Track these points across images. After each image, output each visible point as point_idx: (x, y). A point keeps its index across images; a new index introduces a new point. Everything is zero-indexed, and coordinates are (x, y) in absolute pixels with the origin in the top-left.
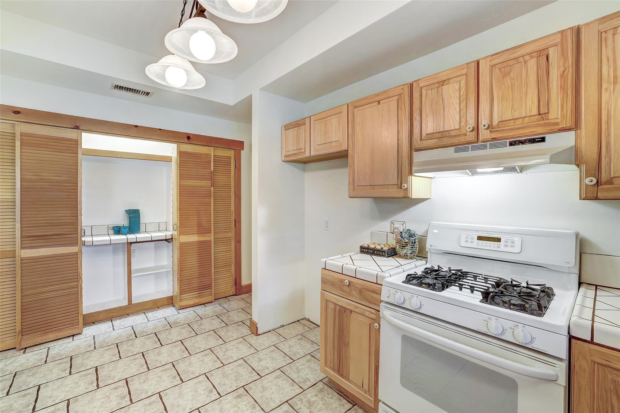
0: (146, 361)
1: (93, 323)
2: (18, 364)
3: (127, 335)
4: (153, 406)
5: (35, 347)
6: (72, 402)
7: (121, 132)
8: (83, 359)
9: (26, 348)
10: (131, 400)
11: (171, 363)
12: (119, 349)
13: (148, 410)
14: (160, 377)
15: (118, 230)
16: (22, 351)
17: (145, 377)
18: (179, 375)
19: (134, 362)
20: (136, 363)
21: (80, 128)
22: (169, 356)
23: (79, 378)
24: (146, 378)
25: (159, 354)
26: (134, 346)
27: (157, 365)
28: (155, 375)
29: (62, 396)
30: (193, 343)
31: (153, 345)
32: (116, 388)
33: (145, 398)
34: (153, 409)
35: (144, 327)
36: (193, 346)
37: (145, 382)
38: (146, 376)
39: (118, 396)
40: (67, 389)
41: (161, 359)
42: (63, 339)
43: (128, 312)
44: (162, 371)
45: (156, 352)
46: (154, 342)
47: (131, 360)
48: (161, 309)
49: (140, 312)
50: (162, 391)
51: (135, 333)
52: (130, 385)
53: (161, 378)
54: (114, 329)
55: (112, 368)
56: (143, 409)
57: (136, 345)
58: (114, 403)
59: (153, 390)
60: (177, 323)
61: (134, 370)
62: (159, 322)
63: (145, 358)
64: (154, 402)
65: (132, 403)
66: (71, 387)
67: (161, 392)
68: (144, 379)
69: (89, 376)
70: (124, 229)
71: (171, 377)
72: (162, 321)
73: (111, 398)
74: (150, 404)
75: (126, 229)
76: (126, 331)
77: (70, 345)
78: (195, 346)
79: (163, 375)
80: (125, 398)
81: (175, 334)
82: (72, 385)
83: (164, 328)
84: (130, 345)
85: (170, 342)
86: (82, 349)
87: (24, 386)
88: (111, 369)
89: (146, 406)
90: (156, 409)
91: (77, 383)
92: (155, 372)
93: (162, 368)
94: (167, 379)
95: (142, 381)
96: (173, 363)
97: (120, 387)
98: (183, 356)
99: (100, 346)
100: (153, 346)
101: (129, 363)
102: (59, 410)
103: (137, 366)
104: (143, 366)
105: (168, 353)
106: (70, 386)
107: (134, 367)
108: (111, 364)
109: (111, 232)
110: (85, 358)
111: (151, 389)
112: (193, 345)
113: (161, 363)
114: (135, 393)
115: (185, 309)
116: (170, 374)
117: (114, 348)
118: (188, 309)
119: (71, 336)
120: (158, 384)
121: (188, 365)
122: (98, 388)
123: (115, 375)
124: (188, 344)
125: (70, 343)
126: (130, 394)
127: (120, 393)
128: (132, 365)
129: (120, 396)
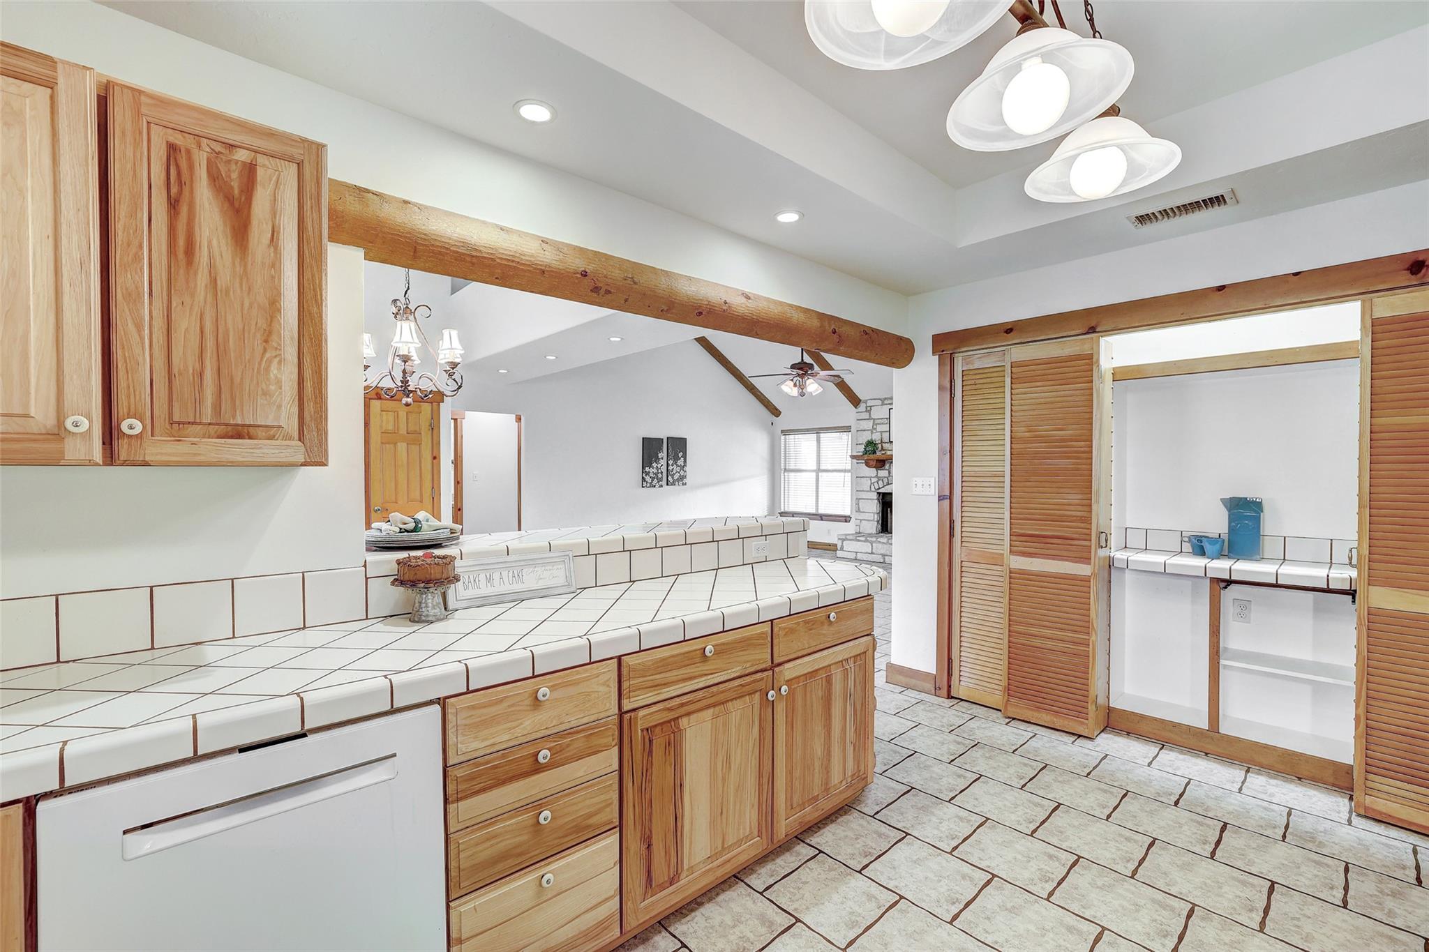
0: (1143, 859)
1: (1128, 733)
2: (990, 734)
3: (1162, 789)
4: (1070, 936)
5: (1024, 723)
6: (988, 825)
7: (1182, 314)
8: (1055, 780)
9: (1014, 719)
10: (1051, 894)
11: (1191, 903)
12: (1121, 803)
13: (1057, 934)
14: (1138, 908)
15: (1199, 546)
16: (1008, 720)
17: (1112, 882)
18: (1181, 938)
19: (1122, 842)
20: (1124, 846)
21: (1097, 330)
22: (1201, 888)
23: (1025, 801)
24: (1110, 886)
25: (1186, 867)
26: (1152, 817)
27: (1157, 882)
28: (1133, 893)
29: (986, 809)
30: (1304, 915)
31: (1194, 842)
32: (1051, 857)
33: (1074, 913)
34: (1064, 940)
35: (1213, 797)
36: (1292, 919)
37: (1101, 888)
38: (1115, 883)
39: (1042, 869)
40: (1000, 804)
41: (1177, 878)
42: (1062, 733)
43: (1209, 748)
44: (1154, 901)
45: (1183, 858)
46: (1202, 838)
47: (1120, 835)
48: (1305, 786)
49: (1242, 762)
50: (1113, 932)
51: (1287, 827)
52: (1074, 870)
53: (1137, 911)
54: (1150, 764)
55: (1078, 823)
56: (1051, 924)
57: (1159, 819)
58: (1027, 875)
59: (1099, 914)
60: (1313, 839)
61: (1105, 855)
62: (1265, 809)
63: (1150, 851)
64: (1080, 933)
65: (1048, 900)
66: (1005, 806)
67: (1110, 931)
68: (1106, 883)
69: (1039, 809)
70: (1209, 544)
71: (1158, 926)
72: (1273, 811)
73: (1031, 864)
74: (1070, 929)
75: (1214, 544)
76: (1169, 780)
77: (1062, 748)
78: (1299, 924)
79: (1147, 908)
80: (1047, 881)
81: (1275, 860)
82: (1009, 805)
83: (1260, 828)
84: (1148, 809)
85: (1239, 864)
86: (1070, 764)
87: (969, 765)
88: (1076, 823)
89: (1061, 924)
90: (1068, 945)
91: (1016, 806)
92: (1140, 890)
93: (1160, 896)
94: (1146, 921)
95: (1099, 883)
96: (1196, 908)
97: (1058, 859)
98: (1236, 916)
99: (1099, 776)
100: (1189, 844)
101: (1111, 836)
102: (968, 821)
103: (1118, 853)
104: (1128, 861)
105: (1208, 881)
106: (1006, 803)
107: (1113, 850)
108: (1085, 816)
109: (1187, 547)
110: (1060, 779)
111: (1097, 909)
112: (1298, 919)
113: (1168, 885)
114: (1067, 890)
115: (1383, 826)
116: (1163, 920)
117: (1115, 795)
118: (1394, 832)
119: (1077, 735)
120: (1119, 914)
121: (1227, 941)
122: (1031, 835)
123: (1071, 837)
124: (1285, 903)
125: (1065, 743)
126: (1059, 884)
127: (1049, 869)
128: (1112, 843)
129: (1043, 873)
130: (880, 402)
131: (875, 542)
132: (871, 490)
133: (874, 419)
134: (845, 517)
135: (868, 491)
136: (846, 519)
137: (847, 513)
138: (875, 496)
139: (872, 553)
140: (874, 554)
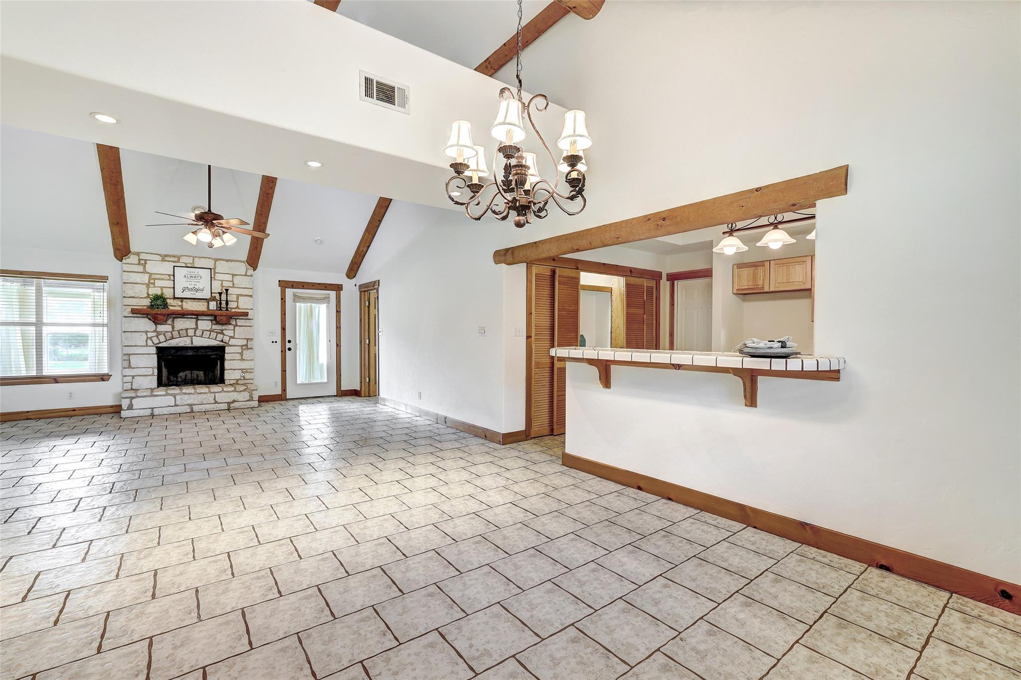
130: (160, 258)
131: (178, 394)
132: (147, 345)
133: (151, 274)
134: (104, 375)
135: (144, 346)
136: (104, 378)
137: (105, 371)
138: (154, 350)
139: (176, 405)
140: (178, 406)
